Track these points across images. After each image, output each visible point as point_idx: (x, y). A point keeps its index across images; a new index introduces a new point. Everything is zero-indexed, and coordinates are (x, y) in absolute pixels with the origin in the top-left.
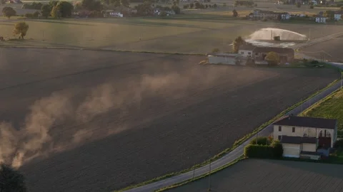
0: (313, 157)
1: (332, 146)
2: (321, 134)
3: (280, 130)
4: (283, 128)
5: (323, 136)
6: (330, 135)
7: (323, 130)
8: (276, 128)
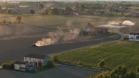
0: (23, 70)
1: (43, 67)
2: (39, 61)
3: (26, 59)
4: (27, 58)
5: (40, 62)
6: (42, 62)
7: (40, 59)
8: (25, 58)
